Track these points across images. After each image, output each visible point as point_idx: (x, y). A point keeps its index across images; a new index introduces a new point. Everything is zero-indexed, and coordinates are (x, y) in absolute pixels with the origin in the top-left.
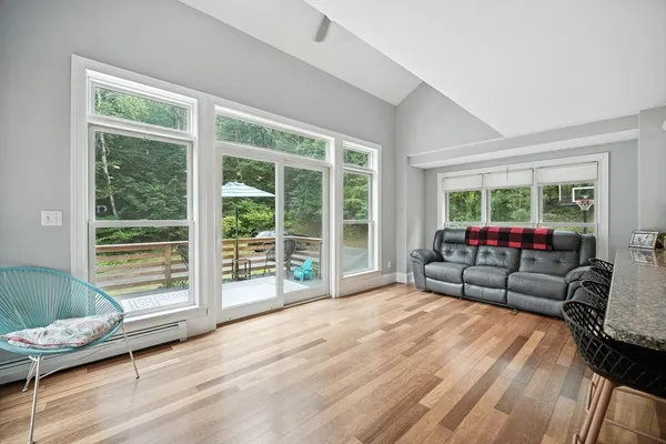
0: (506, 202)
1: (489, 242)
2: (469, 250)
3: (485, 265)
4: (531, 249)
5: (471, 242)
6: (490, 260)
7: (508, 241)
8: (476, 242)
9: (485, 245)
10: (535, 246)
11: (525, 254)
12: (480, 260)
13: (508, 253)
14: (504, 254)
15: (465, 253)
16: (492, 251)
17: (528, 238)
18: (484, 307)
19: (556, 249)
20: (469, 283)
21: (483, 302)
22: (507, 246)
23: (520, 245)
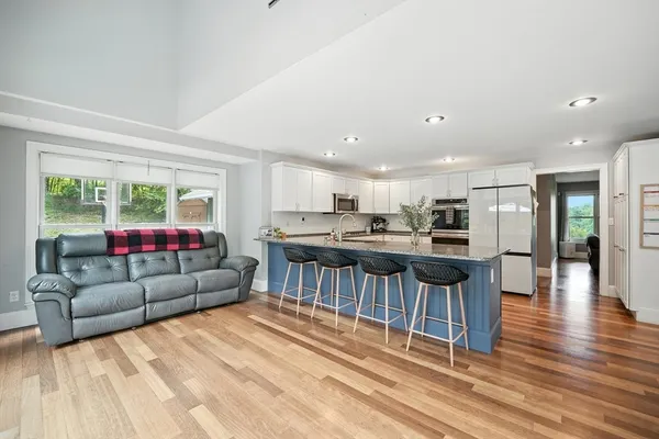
0: (144, 201)
1: (145, 247)
2: (116, 263)
3: (145, 276)
4: (187, 249)
5: (117, 250)
6: (150, 269)
7: (166, 243)
8: (126, 250)
9: (138, 251)
10: (191, 246)
11: (181, 255)
12: (135, 272)
13: (167, 258)
14: (164, 259)
15: (109, 267)
16: (149, 258)
17: (183, 239)
18: (175, 322)
19: (205, 247)
20: (152, 301)
21: (165, 318)
22: (166, 250)
23: (177, 247)
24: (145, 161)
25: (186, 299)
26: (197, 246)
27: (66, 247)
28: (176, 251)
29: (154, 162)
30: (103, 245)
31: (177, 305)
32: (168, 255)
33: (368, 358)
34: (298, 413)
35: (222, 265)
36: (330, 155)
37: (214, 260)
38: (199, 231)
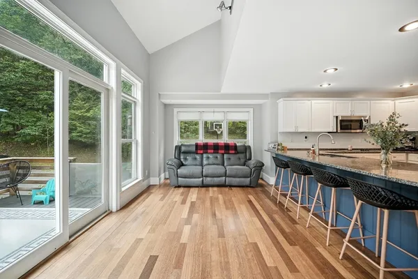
0: (211, 129)
1: (209, 151)
2: (198, 157)
3: (209, 164)
4: (228, 153)
5: (199, 152)
6: (211, 161)
7: (218, 150)
8: (202, 152)
9: (207, 153)
10: (230, 152)
11: (225, 156)
12: (205, 162)
14: (217, 157)
15: (196, 159)
16: (211, 156)
17: (227, 148)
18: (215, 189)
19: (238, 153)
20: (206, 176)
21: (213, 186)
22: (218, 153)
23: (223, 152)
24: (212, 110)
25: (221, 178)
26: (233, 152)
27: (183, 149)
28: (223, 154)
29: (216, 110)
30: (193, 149)
31: (217, 180)
32: (219, 156)
33: (298, 247)
34: (220, 251)
35: (247, 163)
36: (325, 86)
37: (242, 161)
38: (235, 144)
